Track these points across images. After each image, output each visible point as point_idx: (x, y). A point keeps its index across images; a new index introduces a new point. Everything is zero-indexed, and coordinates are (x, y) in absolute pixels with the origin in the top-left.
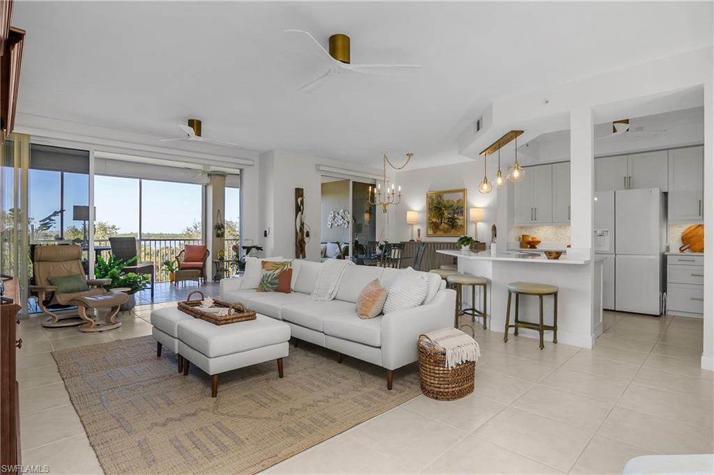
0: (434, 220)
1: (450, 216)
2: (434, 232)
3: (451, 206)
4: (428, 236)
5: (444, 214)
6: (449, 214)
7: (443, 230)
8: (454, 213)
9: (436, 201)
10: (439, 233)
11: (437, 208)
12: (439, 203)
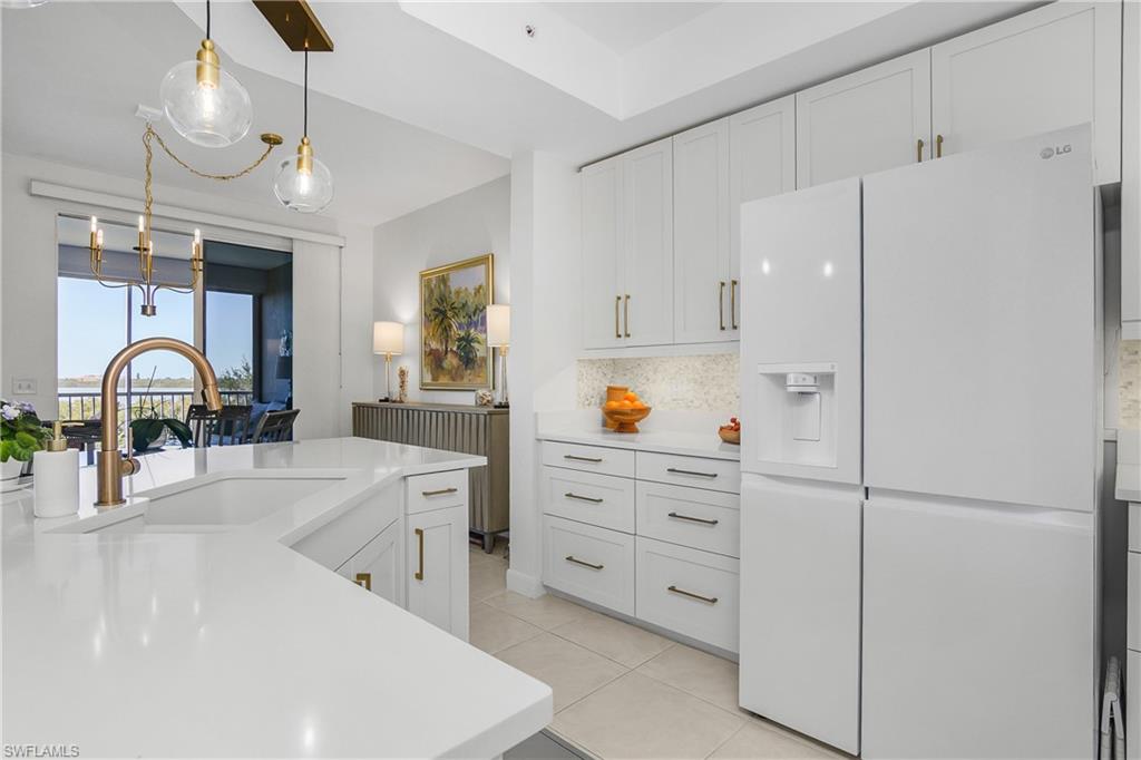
0: (434, 345)
1: (462, 334)
2: (435, 378)
3: (464, 305)
4: (424, 387)
5: (450, 326)
6: (460, 326)
7: (450, 372)
8: (469, 325)
9: (436, 294)
10: (444, 380)
11: (441, 312)
12: (442, 299)
